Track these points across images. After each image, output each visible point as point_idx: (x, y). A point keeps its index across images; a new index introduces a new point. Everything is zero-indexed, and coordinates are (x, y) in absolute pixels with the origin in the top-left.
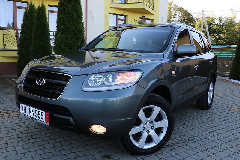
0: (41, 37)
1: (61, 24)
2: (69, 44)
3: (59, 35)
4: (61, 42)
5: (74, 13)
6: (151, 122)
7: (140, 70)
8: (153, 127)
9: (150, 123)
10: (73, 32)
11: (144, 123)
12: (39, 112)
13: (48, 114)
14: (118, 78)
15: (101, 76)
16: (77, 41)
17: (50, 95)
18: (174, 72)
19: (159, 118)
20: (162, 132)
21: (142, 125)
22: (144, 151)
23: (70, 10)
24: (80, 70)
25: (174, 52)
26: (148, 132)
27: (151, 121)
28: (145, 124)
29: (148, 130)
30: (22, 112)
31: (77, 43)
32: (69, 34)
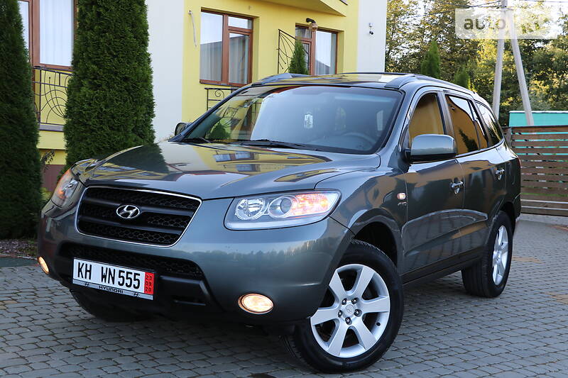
0: (5, 88)
1: (90, 58)
2: (113, 118)
3: (84, 89)
4: (88, 110)
5: (128, 29)
6: (355, 301)
7: (335, 190)
8: (358, 310)
9: (353, 303)
10: (126, 85)
11: (341, 301)
12: (128, 273)
13: (152, 275)
14: (295, 205)
15: (258, 201)
16: (134, 109)
18: (402, 196)
19: (372, 292)
20: (379, 324)
21: (336, 305)
22: (341, 364)
23: (116, 21)
24: (219, 187)
25: (403, 151)
26: (348, 321)
27: (355, 299)
28: (343, 304)
29: (349, 318)
30: (80, 278)
31: (136, 115)
32: (113, 88)
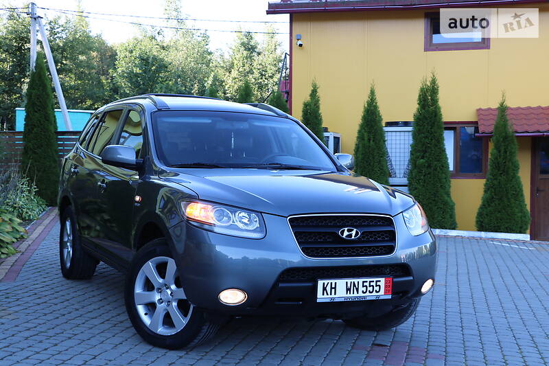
12: (370, 282)
17: (370, 251)
30: (324, 296)
